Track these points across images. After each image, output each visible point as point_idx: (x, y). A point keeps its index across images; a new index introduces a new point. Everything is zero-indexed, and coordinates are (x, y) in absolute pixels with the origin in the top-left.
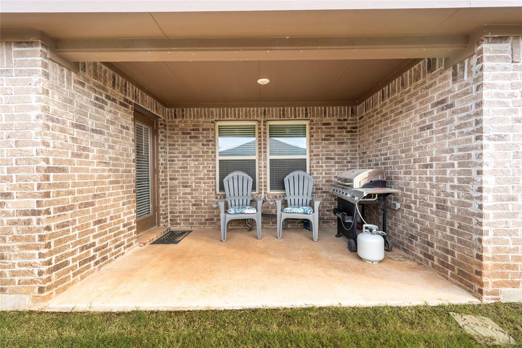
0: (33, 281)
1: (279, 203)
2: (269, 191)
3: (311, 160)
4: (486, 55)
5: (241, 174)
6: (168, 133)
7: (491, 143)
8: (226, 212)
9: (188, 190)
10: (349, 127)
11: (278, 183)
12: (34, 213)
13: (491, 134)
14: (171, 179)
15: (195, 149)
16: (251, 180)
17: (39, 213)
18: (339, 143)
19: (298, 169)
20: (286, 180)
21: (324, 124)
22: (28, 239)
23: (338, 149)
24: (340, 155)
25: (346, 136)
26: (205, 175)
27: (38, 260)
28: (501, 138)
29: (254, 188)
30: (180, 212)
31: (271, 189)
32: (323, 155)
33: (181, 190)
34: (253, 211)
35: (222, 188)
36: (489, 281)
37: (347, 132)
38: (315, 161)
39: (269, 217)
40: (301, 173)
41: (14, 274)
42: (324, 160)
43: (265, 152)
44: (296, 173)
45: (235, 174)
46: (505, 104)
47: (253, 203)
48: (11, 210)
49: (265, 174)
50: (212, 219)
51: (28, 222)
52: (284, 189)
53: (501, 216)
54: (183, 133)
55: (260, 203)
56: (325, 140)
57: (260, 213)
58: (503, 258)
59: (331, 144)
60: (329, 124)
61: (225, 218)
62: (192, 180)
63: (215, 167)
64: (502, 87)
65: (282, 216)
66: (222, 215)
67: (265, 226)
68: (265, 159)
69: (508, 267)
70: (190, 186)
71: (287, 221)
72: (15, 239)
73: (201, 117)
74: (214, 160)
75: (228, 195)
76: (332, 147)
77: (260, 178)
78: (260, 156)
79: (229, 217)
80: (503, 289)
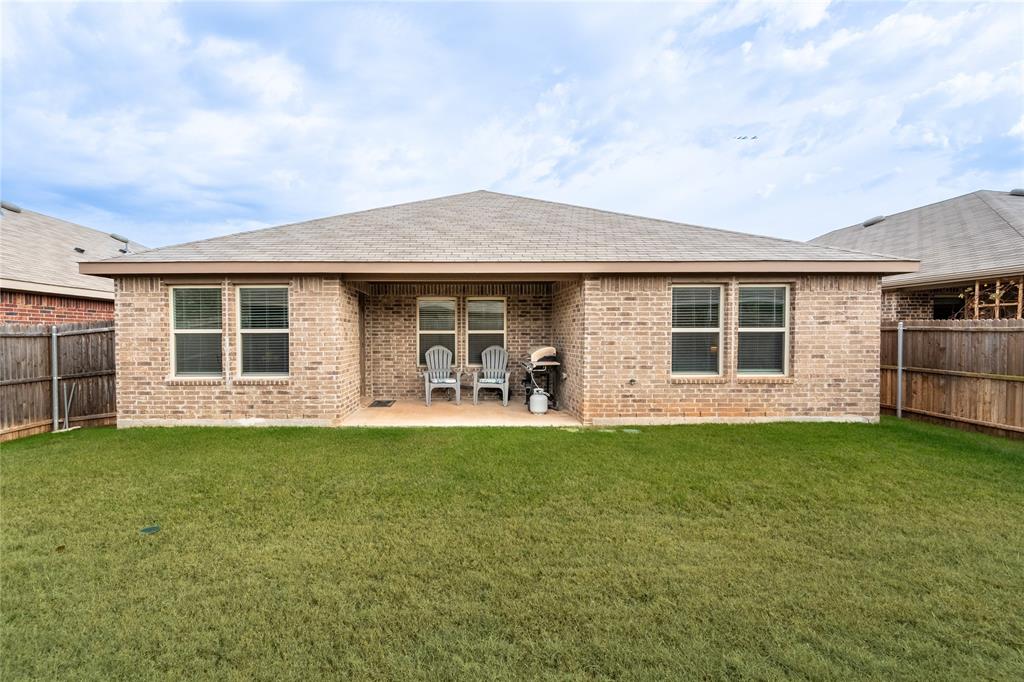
0: (333, 412)
1: (476, 375)
2: (467, 364)
3: (508, 335)
4: (587, 287)
5: (441, 348)
6: (372, 308)
7: (589, 337)
8: (430, 381)
9: (390, 363)
10: (544, 304)
11: (476, 358)
12: (334, 373)
13: (589, 331)
14: (374, 352)
15: (397, 323)
16: (451, 353)
17: (337, 373)
18: (534, 320)
19: (495, 344)
20: (483, 354)
21: (520, 301)
22: (331, 388)
23: (534, 326)
24: (534, 330)
25: (541, 312)
26: (407, 349)
27: (336, 400)
28: (595, 334)
29: (453, 362)
30: (383, 384)
31: (470, 362)
32: (519, 331)
33: (384, 363)
34: (454, 381)
35: (423, 361)
36: (587, 414)
37: (542, 309)
38: (511, 337)
39: (466, 389)
40: (498, 348)
41: (323, 407)
42: (520, 336)
43: (464, 327)
44: (492, 348)
45: (436, 348)
46: (597, 315)
47: (452, 375)
48: (322, 371)
49: (464, 348)
50: (413, 391)
51: (331, 378)
52: (481, 362)
53: (594, 377)
54: (387, 309)
55: (459, 375)
56: (521, 316)
57: (459, 383)
58: (595, 401)
59: (526, 320)
60: (525, 301)
61: (429, 388)
62: (394, 354)
63: (415, 341)
64: (596, 305)
65: (477, 385)
66: (427, 384)
67: (464, 398)
68: (464, 334)
69: (598, 406)
70: (392, 359)
71: (482, 390)
72: (323, 387)
73: (404, 293)
74: (415, 334)
75: (429, 367)
76: (527, 323)
77: (459, 352)
78: (459, 331)
79: (433, 386)
80: (594, 418)
